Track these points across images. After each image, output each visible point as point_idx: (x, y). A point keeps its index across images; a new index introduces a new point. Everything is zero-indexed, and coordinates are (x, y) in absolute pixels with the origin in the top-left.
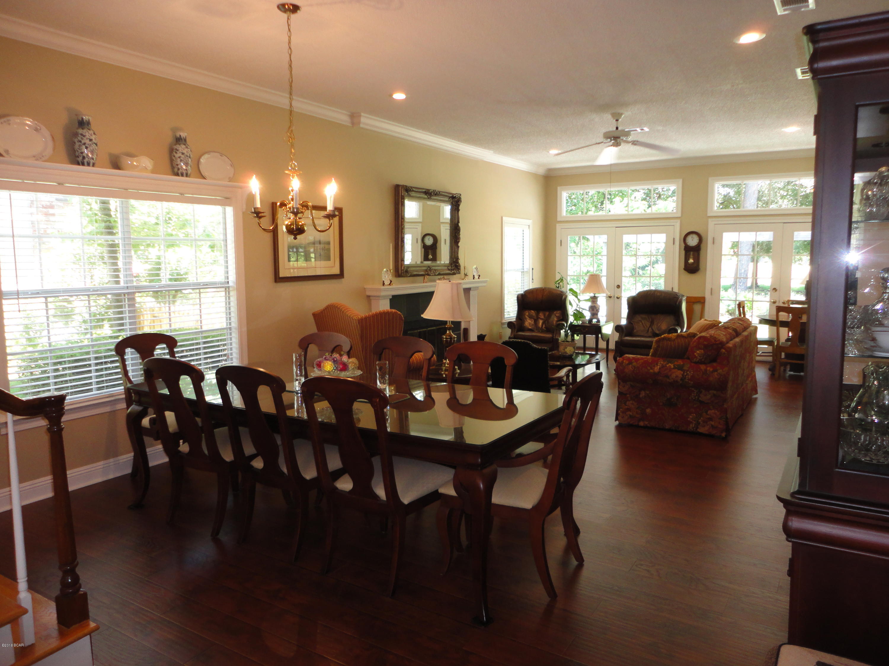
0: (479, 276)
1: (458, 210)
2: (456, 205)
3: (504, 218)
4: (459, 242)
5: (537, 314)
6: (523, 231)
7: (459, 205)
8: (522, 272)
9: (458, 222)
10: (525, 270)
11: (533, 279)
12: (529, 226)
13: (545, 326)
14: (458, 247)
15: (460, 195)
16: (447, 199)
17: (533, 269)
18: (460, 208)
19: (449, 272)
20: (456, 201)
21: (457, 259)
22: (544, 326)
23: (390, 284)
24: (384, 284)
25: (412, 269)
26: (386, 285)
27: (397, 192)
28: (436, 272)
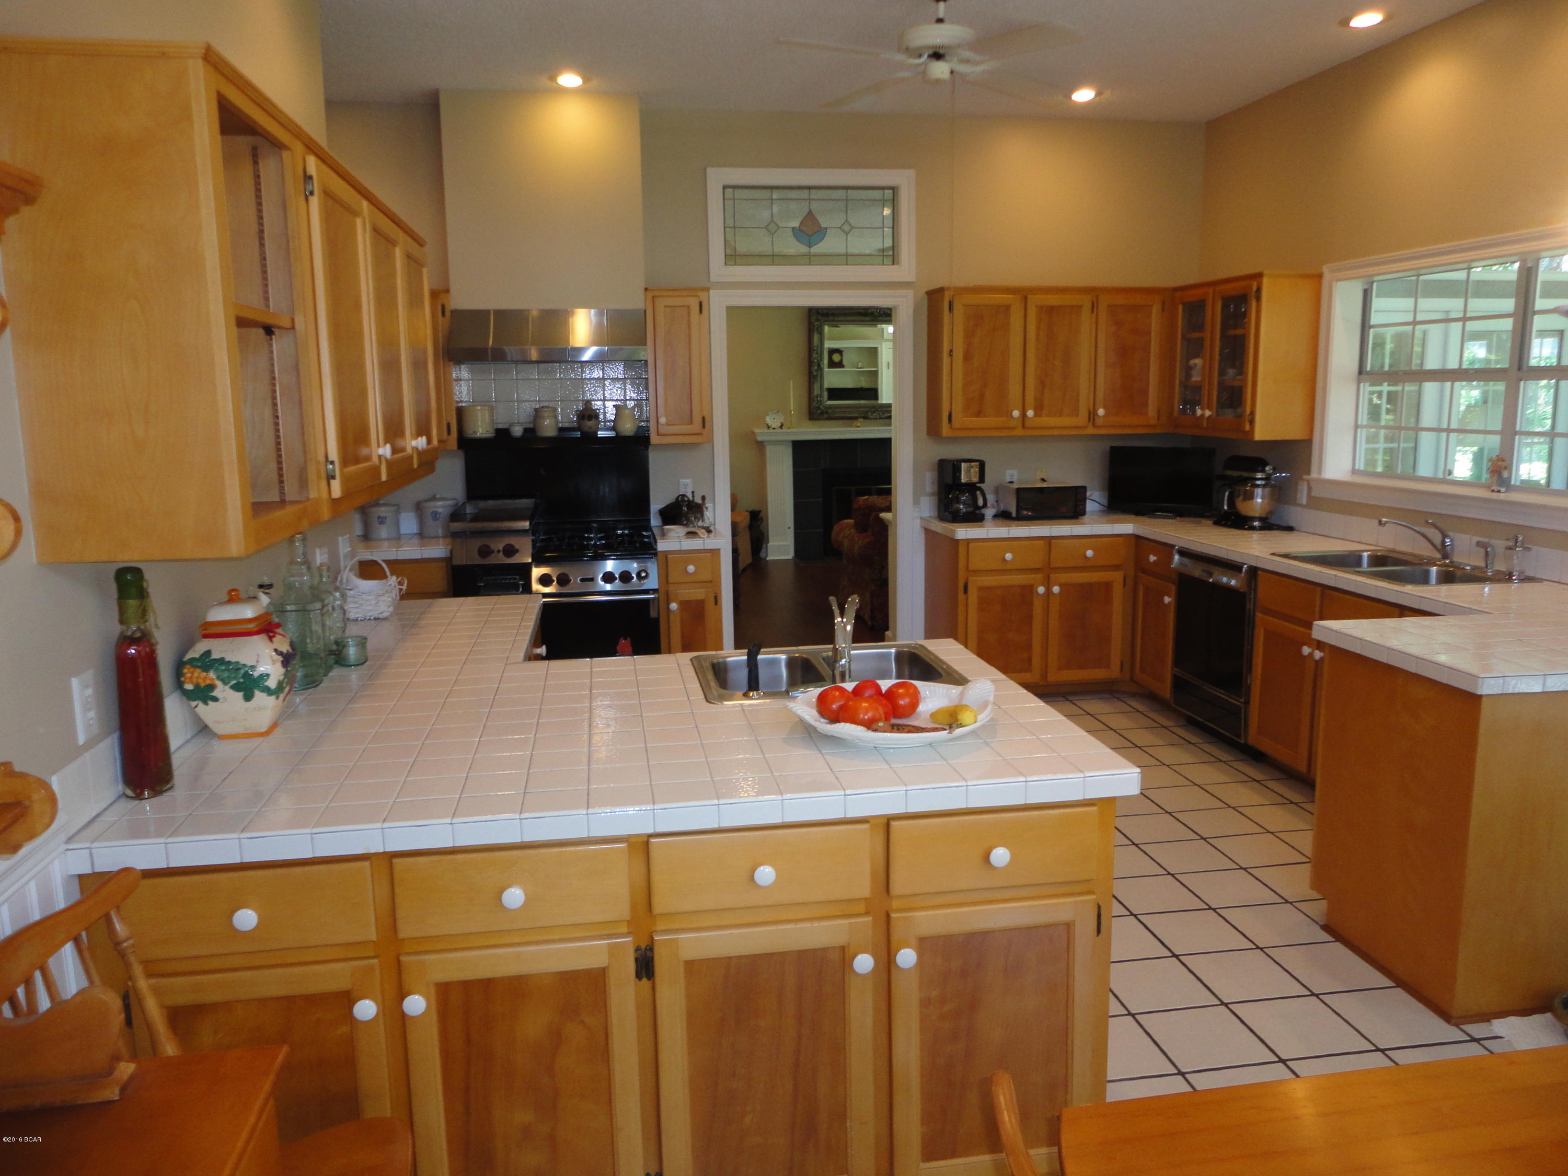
23: (781, 427)
24: (769, 427)
25: (836, 410)
26: (774, 429)
27: (809, 317)
28: (883, 413)
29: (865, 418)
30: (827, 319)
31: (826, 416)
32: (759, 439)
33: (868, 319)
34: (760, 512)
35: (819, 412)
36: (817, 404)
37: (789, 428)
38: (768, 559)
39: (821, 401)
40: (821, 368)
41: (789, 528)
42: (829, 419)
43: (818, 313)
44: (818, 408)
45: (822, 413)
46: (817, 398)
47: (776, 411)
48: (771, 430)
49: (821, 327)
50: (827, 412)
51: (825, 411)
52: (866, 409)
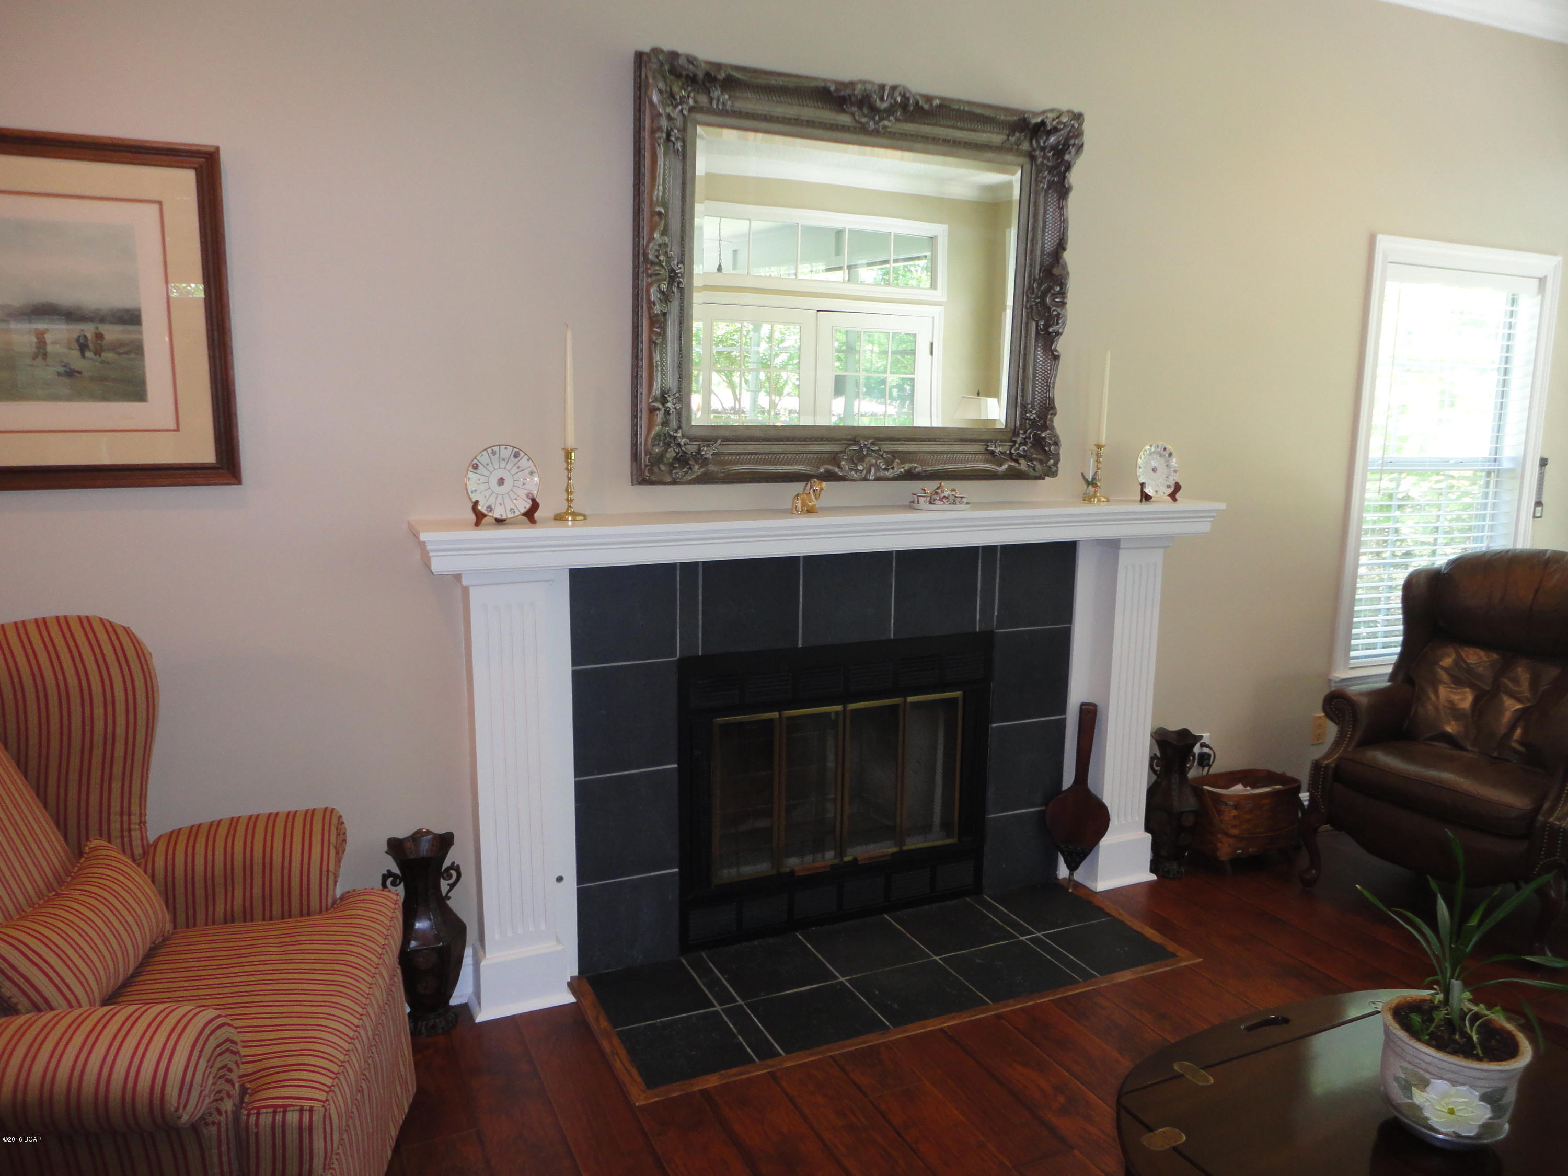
0: (1177, 487)
1: (1062, 190)
2: (1051, 170)
3: (1384, 243)
4: (1058, 334)
5: (1503, 668)
6: (1513, 302)
7: (1068, 167)
8: (1489, 474)
9: (1061, 246)
10: (1506, 465)
11: (1539, 503)
12: (1542, 281)
13: (1525, 733)
14: (1056, 358)
15: (1079, 117)
16: (997, 138)
17: (1544, 462)
18: (1075, 177)
19: (988, 466)
20: (1054, 148)
21: (1048, 408)
22: (1518, 732)
23: (530, 515)
24: (479, 517)
25: (733, 448)
26: (500, 522)
27: (640, 89)
28: (889, 463)
29: (829, 477)
30: (703, 99)
31: (697, 470)
32: (439, 565)
33: (845, 119)
34: (445, 841)
35: (671, 454)
36: (665, 423)
37: (559, 518)
38: (480, 1018)
39: (679, 414)
40: (681, 290)
41: (560, 879)
42: (707, 479)
43: (676, 73)
44: (668, 440)
45: (682, 460)
46: (664, 400)
47: (506, 453)
48: (487, 534)
49: (684, 130)
50: (698, 457)
51: (692, 448)
52: (828, 448)
